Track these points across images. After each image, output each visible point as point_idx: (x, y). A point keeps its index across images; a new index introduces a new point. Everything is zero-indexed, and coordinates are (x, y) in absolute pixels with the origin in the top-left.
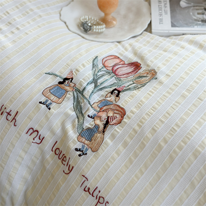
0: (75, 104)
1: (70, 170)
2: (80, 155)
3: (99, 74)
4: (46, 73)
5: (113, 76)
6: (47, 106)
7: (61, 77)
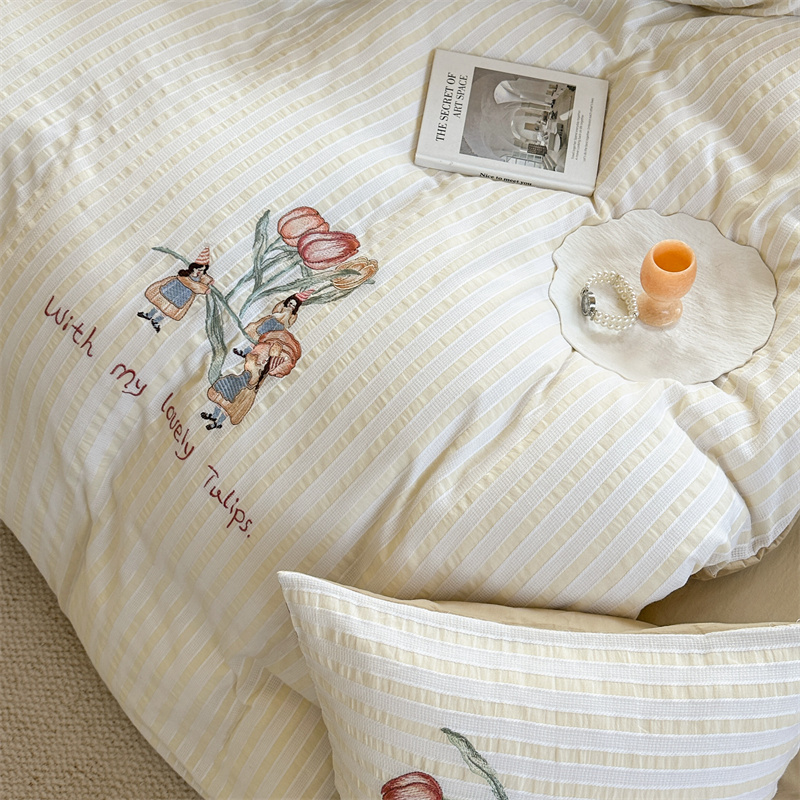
0: (209, 322)
1: (188, 452)
2: (209, 427)
3: (268, 256)
4: (154, 249)
5: (297, 263)
6: (153, 324)
7: (184, 260)
